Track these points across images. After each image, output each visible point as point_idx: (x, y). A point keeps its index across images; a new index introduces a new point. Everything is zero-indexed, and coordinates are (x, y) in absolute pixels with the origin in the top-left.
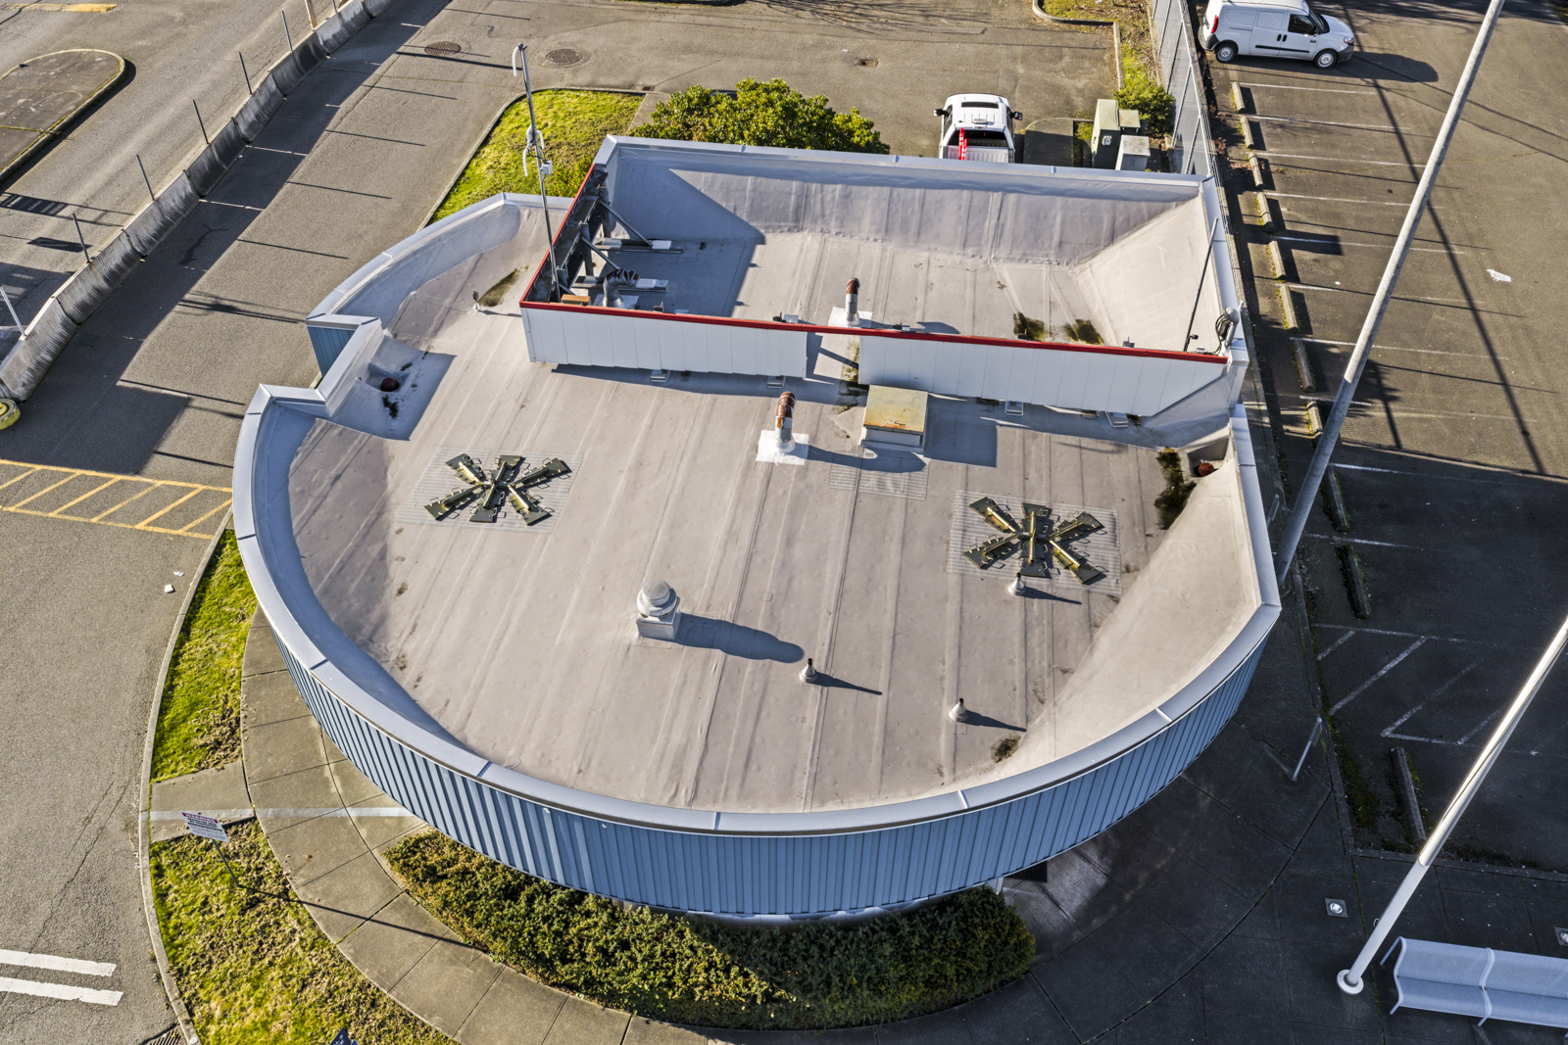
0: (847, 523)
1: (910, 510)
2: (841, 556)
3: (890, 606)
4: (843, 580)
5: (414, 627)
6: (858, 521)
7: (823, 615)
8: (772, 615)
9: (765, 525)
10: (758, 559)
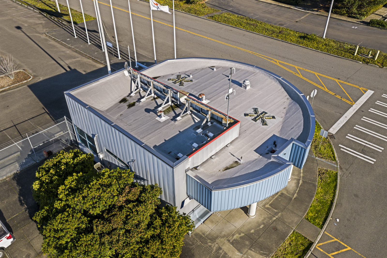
3: (210, 80)
4: (214, 84)
5: (284, 102)
7: (221, 82)
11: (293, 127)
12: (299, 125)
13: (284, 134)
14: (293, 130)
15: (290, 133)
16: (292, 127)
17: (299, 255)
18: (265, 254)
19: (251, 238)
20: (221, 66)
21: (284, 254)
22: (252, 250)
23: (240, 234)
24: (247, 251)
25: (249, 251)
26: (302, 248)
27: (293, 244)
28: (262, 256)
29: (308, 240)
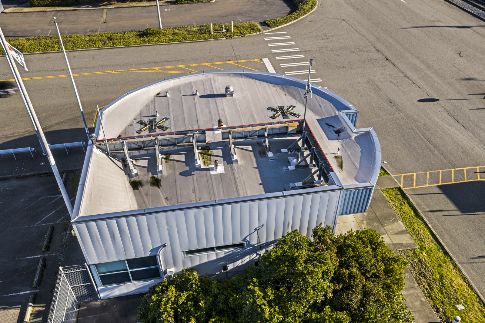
0: (198, 118)
1: (184, 124)
2: (197, 112)
3: (184, 107)
4: (196, 109)
6: (196, 119)
7: (198, 103)
8: (208, 101)
9: (217, 113)
10: (215, 108)
11: (320, 105)
12: (319, 100)
13: (322, 114)
14: (322, 106)
15: (324, 110)
16: (318, 105)
17: (406, 202)
18: (394, 220)
19: (372, 219)
20: (166, 88)
21: (401, 210)
22: (385, 226)
23: (363, 224)
24: (385, 229)
25: (386, 228)
26: (400, 196)
27: (393, 199)
28: (395, 224)
29: (395, 188)
